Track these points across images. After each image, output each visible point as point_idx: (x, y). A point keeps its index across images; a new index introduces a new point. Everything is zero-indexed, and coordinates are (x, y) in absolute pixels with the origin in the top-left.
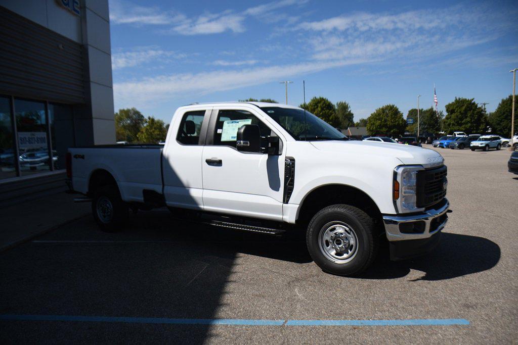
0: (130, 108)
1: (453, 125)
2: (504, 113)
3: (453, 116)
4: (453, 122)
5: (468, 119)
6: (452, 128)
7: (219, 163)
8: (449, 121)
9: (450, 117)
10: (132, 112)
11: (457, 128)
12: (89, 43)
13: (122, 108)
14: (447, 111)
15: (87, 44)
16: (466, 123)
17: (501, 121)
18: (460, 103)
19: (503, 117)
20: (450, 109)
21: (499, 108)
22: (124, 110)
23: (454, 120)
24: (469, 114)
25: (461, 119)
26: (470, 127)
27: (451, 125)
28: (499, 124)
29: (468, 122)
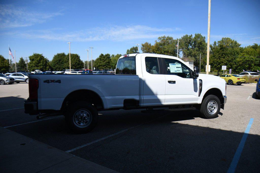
1: (34, 66)
2: (56, 61)
3: (34, 62)
4: (34, 65)
5: (41, 64)
6: (34, 68)
7: (174, 82)
8: (32, 65)
9: (32, 63)
11: (36, 68)
14: (30, 59)
16: (40, 66)
17: (55, 65)
18: (36, 56)
19: (56, 63)
20: (32, 59)
21: (53, 59)
23: (34, 64)
24: (41, 61)
25: (38, 64)
26: (43, 67)
27: (33, 67)
28: (54, 66)
29: (41, 65)
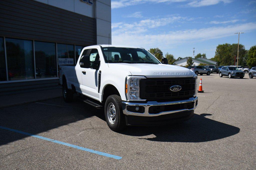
0: (156, 48)
10: (157, 50)
12: (97, 17)
13: (151, 48)
15: (96, 18)
22: (152, 49)
